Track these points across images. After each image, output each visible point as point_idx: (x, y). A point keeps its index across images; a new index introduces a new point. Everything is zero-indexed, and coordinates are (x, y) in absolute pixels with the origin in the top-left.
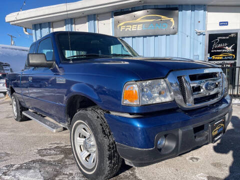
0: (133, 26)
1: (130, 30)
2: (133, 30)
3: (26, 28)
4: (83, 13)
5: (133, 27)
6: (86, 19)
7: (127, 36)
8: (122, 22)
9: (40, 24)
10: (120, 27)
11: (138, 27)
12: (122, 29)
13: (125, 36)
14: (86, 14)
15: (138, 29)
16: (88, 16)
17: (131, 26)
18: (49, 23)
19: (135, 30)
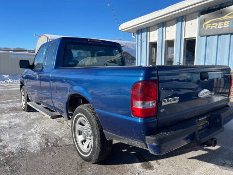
0: (220, 23)
1: (216, 28)
2: (219, 27)
3: (133, 33)
4: (171, 16)
5: (219, 25)
6: (175, 21)
7: (212, 34)
8: (208, 20)
9: (141, 30)
10: (206, 25)
11: (225, 24)
12: (207, 27)
13: (209, 34)
14: (173, 17)
15: (225, 26)
16: (177, 18)
17: (216, 24)
18: (147, 28)
19: (222, 27)
